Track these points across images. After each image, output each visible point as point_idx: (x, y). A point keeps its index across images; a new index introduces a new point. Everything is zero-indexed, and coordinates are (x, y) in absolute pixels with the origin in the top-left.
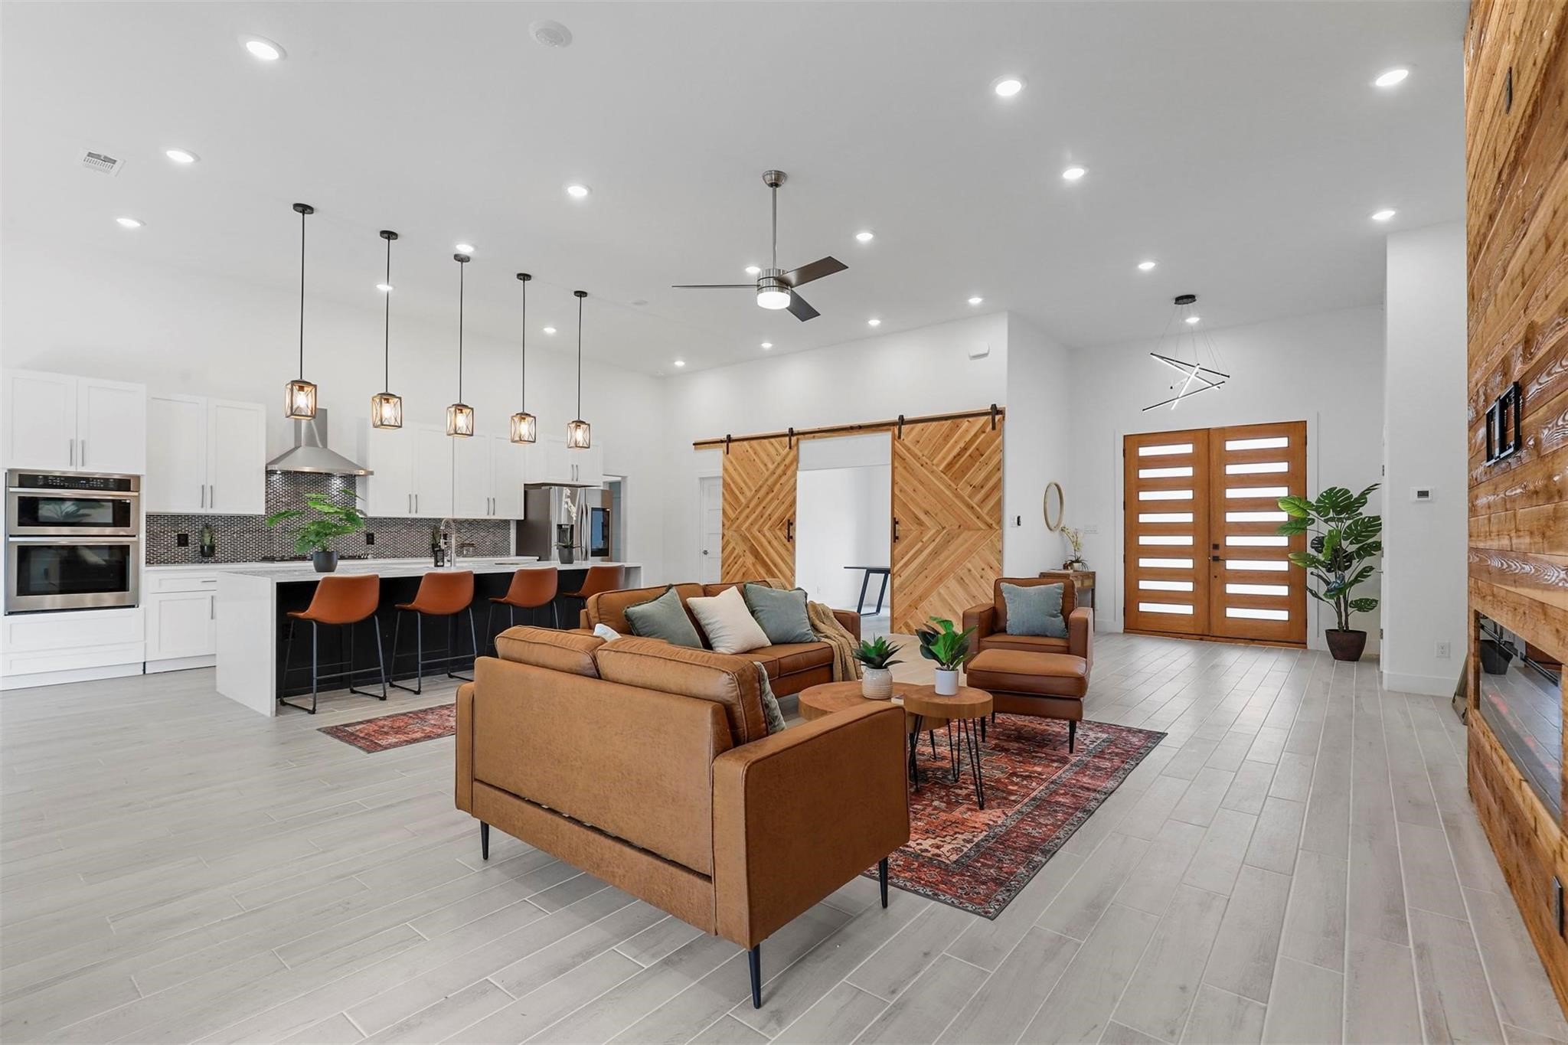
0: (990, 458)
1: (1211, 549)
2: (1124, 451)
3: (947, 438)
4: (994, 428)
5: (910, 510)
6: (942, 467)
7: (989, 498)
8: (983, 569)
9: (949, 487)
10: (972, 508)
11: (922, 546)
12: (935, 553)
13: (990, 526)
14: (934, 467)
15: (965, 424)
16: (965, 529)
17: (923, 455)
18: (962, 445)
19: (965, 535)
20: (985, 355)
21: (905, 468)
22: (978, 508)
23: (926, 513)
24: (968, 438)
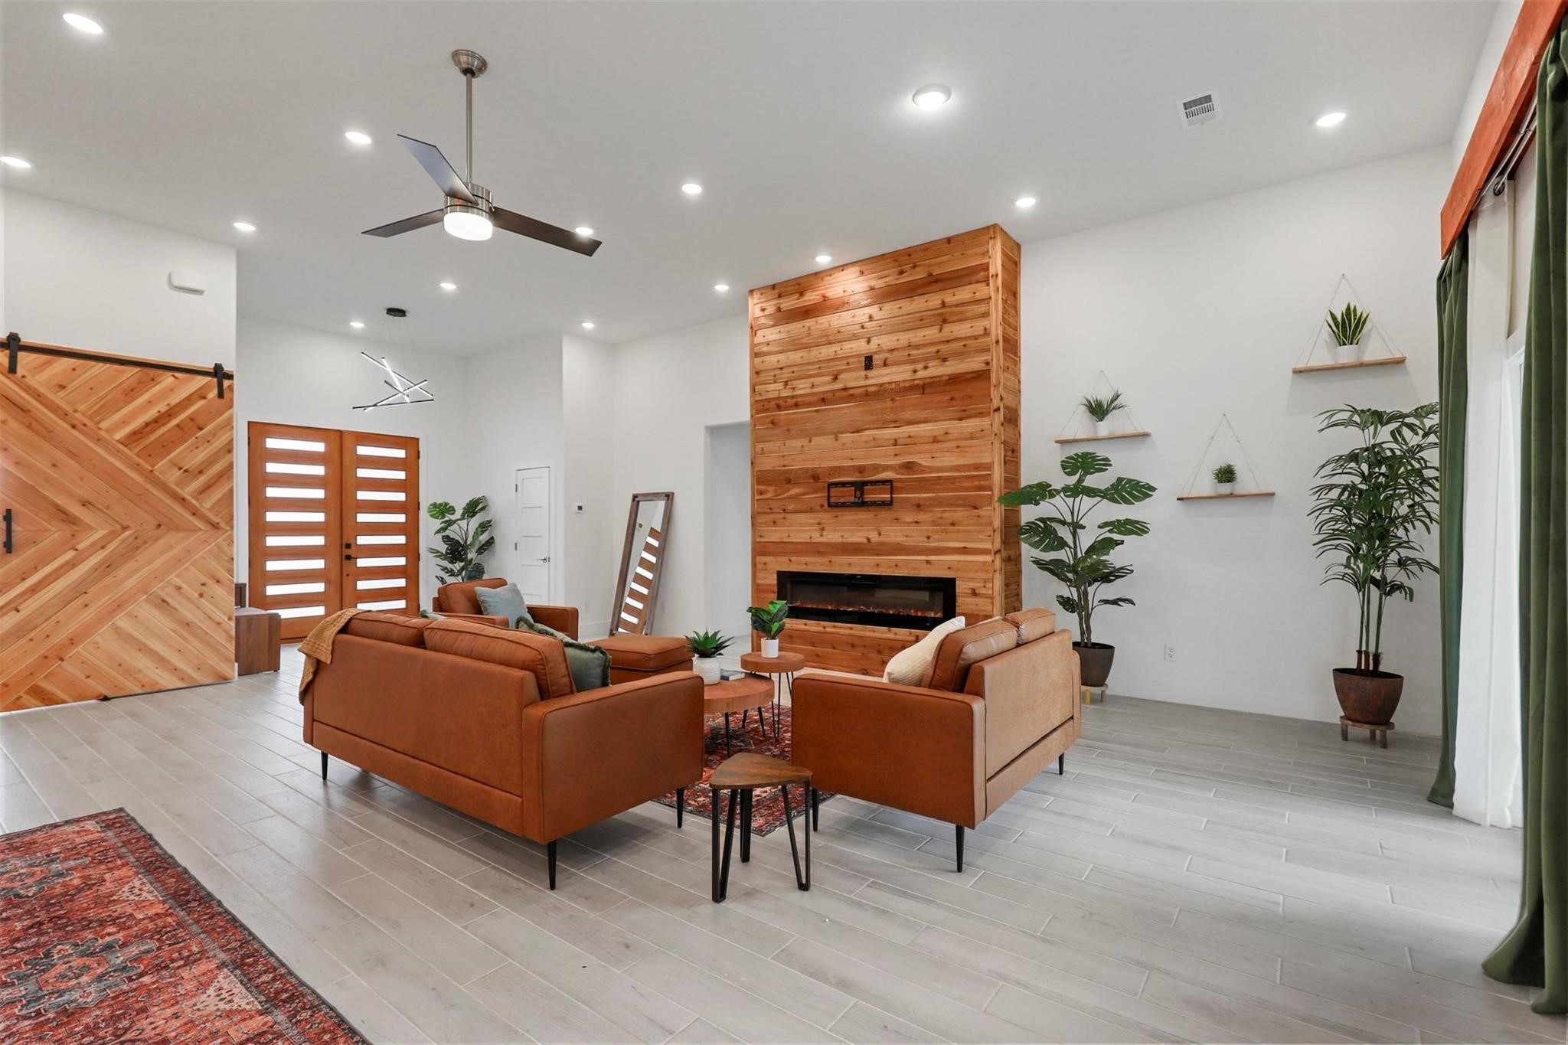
0: (215, 434)
1: (344, 548)
2: (249, 439)
3: (131, 393)
4: (221, 395)
5: (44, 497)
6: (120, 435)
7: (212, 489)
8: (204, 585)
9: (137, 467)
10: (183, 499)
11: (74, 557)
12: (108, 566)
13: (215, 526)
14: (102, 433)
15: (168, 379)
16: (169, 529)
17: (76, 411)
18: (162, 407)
19: (171, 538)
20: (200, 292)
21: (29, 426)
22: (194, 501)
23: (84, 504)
24: (175, 400)
